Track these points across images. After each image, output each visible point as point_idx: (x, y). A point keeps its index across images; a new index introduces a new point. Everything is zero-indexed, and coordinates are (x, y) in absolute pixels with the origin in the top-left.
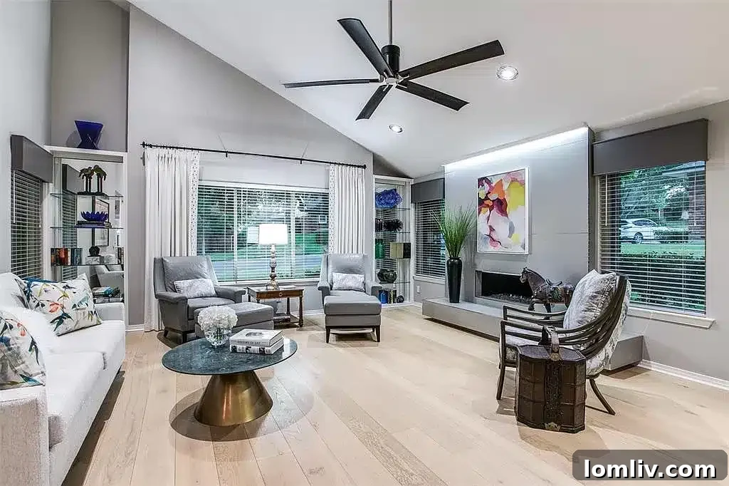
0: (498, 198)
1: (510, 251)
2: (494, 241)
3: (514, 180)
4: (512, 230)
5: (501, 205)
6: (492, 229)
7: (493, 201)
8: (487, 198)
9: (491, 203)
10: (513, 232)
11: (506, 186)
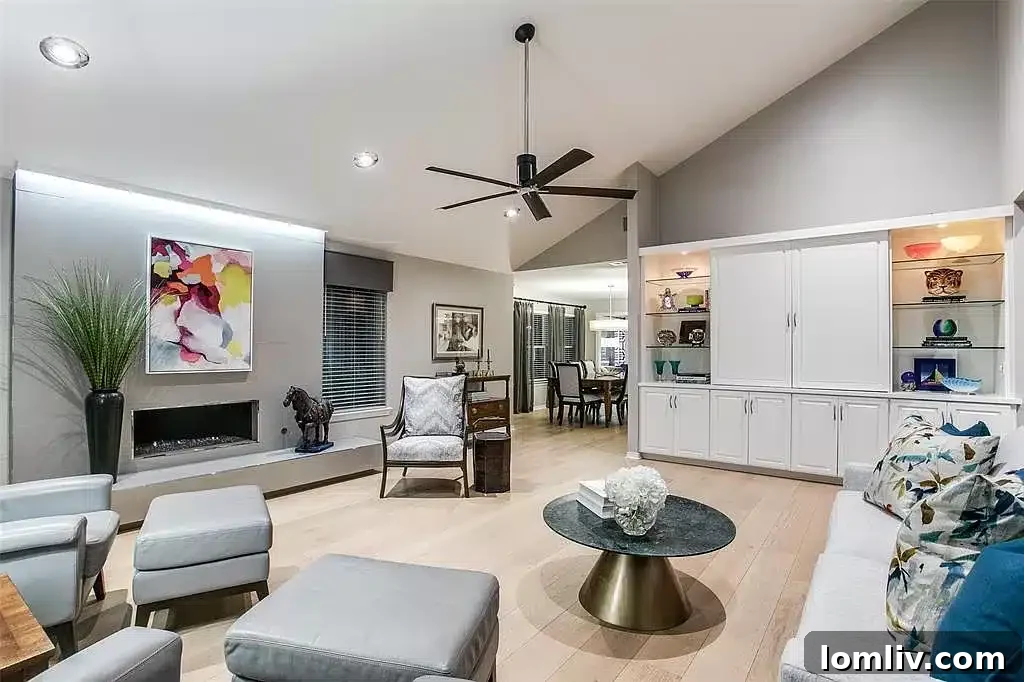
0: (200, 284)
1: (222, 368)
2: (190, 352)
3: (232, 263)
4: (227, 335)
5: (208, 297)
6: (185, 332)
7: (190, 286)
8: (174, 278)
9: (185, 290)
10: (230, 339)
11: (217, 268)
